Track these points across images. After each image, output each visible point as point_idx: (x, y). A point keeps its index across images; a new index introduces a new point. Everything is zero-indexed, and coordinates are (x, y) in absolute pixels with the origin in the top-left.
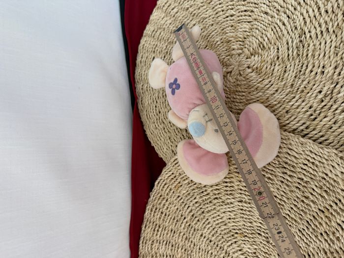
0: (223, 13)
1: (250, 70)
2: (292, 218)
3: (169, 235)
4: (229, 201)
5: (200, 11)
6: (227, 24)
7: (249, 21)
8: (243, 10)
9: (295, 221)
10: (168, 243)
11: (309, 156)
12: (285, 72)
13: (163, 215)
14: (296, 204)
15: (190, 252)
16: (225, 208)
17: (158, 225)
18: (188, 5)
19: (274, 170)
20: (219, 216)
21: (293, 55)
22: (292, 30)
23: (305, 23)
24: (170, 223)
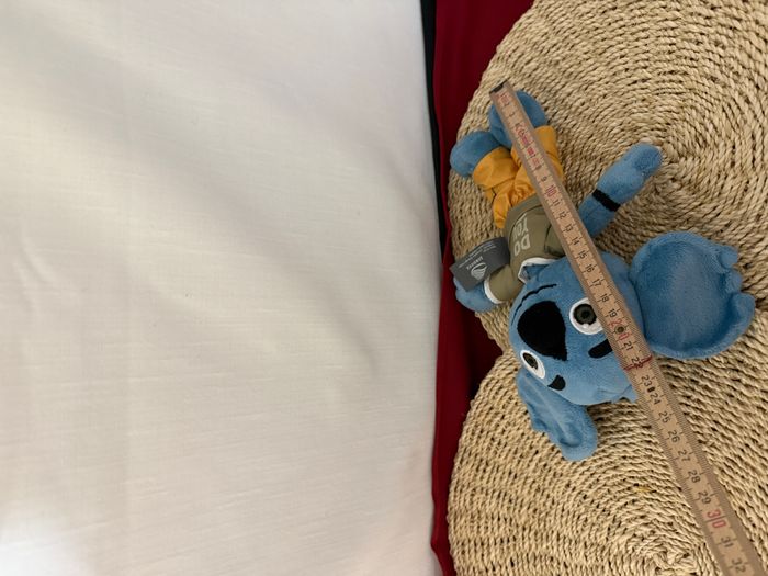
0: (628, 74)
1: (676, 185)
3: (505, 480)
4: (624, 425)
5: (581, 69)
6: (634, 96)
7: (677, 91)
8: (667, 70)
9: (753, 469)
10: (502, 494)
12: (746, 190)
13: (496, 443)
14: (756, 437)
15: (544, 514)
16: (617, 438)
18: (558, 55)
19: (716, 373)
20: (603, 451)
21: (762, 160)
24: (509, 458)
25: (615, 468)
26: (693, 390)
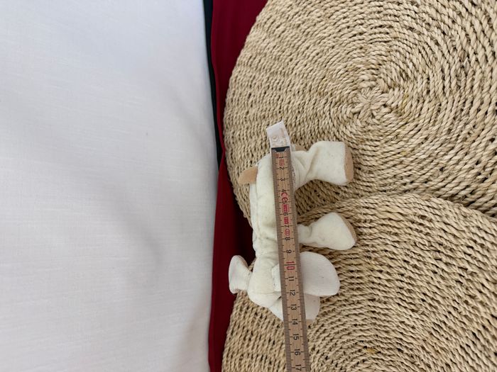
0: (349, 30)
1: (387, 110)
2: (450, 328)
3: (266, 346)
4: (355, 299)
5: (316, 28)
6: (354, 45)
7: (386, 40)
8: (377, 25)
9: (455, 332)
10: (264, 358)
11: (476, 234)
12: (439, 111)
13: (258, 317)
14: (456, 306)
16: (349, 310)
17: (250, 332)
18: (299, 20)
19: (422, 254)
20: (339, 320)
21: (450, 87)
22: (449, 52)
23: (469, 40)
24: (268, 329)
25: (349, 334)
26: (406, 269)
